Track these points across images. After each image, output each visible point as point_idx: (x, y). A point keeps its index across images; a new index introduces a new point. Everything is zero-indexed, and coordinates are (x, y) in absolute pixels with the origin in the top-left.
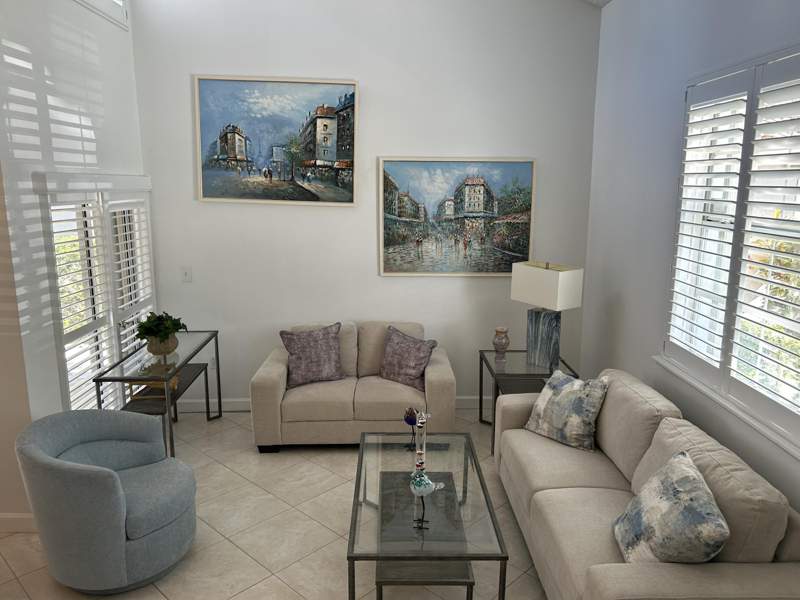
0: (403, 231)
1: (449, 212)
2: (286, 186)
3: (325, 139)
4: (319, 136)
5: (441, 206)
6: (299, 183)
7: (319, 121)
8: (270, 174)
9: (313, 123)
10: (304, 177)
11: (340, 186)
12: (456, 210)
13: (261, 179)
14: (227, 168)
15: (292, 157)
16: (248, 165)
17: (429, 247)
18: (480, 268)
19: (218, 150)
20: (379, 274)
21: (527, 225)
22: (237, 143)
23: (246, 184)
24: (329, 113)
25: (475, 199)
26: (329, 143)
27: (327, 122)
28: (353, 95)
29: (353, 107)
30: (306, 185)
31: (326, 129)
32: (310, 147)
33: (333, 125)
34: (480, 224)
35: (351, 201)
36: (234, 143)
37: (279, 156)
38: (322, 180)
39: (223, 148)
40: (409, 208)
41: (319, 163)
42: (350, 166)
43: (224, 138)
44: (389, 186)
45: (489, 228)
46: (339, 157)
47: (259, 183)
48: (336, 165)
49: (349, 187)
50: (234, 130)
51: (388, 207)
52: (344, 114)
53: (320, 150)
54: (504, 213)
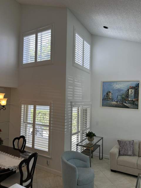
2: (121, 104)
3: (131, 94)
4: (130, 93)
6: (124, 104)
7: (130, 90)
8: (117, 102)
9: (128, 90)
10: (125, 102)
11: (135, 105)
13: (115, 103)
14: (107, 100)
15: (123, 98)
16: (112, 100)
19: (106, 96)
22: (110, 95)
23: (111, 104)
24: (132, 88)
26: (132, 95)
27: (132, 90)
28: (139, 84)
29: (139, 86)
30: (126, 104)
32: (127, 96)
33: (133, 91)
35: (138, 109)
36: (109, 95)
37: (119, 98)
38: (130, 103)
39: (107, 96)
41: (129, 99)
42: (138, 100)
43: (107, 94)
46: (135, 98)
47: (115, 104)
48: (134, 100)
49: (137, 105)
50: (110, 92)
52: (136, 88)
53: (130, 96)
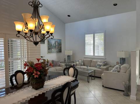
0: (50, 48)
5: (54, 44)
17: (53, 50)
18: (57, 52)
20: (47, 54)
25: (57, 43)
35: (44, 43)
40: (51, 45)
44: (49, 42)
45: (58, 47)
54: (59, 45)
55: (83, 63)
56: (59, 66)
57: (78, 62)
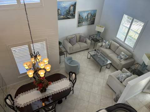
0: (81, 21)
1: (86, 18)
2: (66, 17)
4: (71, 9)
7: (71, 7)
8: (64, 16)
9: (70, 7)
10: (68, 15)
11: (73, 16)
12: (87, 17)
13: (62, 17)
15: (67, 13)
16: (61, 15)
17: (83, 23)
18: (89, 25)
20: (77, 28)
21: (95, 18)
23: (60, 18)
24: (72, 5)
25: (89, 16)
28: (76, 2)
29: (76, 4)
30: (69, 17)
31: (72, 8)
32: (70, 11)
33: (73, 7)
34: (90, 19)
35: (74, 18)
36: (59, 12)
37: (65, 13)
38: (71, 16)
40: (82, 18)
41: (71, 13)
42: (75, 13)
44: (79, 15)
45: (91, 19)
46: (73, 12)
50: (59, 10)
51: (79, 18)
52: (74, 5)
53: (71, 11)
54: (93, 17)
55: (108, 47)
56: (86, 42)
57: (105, 44)
